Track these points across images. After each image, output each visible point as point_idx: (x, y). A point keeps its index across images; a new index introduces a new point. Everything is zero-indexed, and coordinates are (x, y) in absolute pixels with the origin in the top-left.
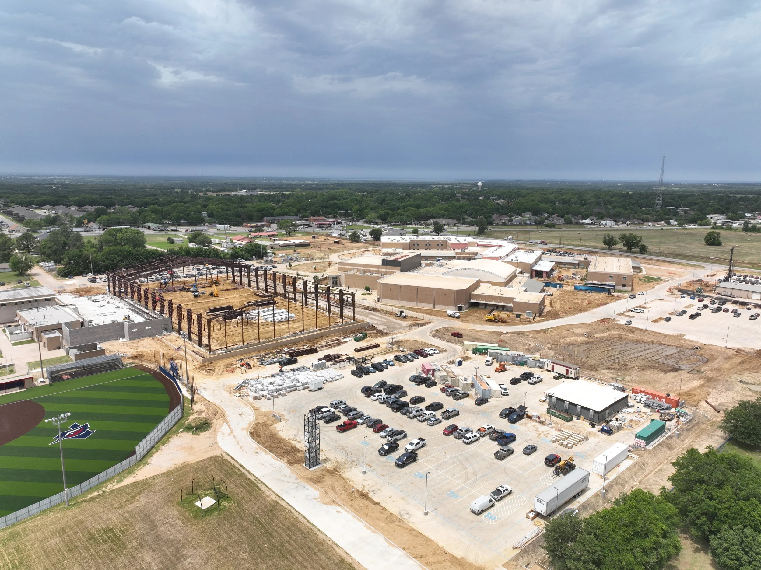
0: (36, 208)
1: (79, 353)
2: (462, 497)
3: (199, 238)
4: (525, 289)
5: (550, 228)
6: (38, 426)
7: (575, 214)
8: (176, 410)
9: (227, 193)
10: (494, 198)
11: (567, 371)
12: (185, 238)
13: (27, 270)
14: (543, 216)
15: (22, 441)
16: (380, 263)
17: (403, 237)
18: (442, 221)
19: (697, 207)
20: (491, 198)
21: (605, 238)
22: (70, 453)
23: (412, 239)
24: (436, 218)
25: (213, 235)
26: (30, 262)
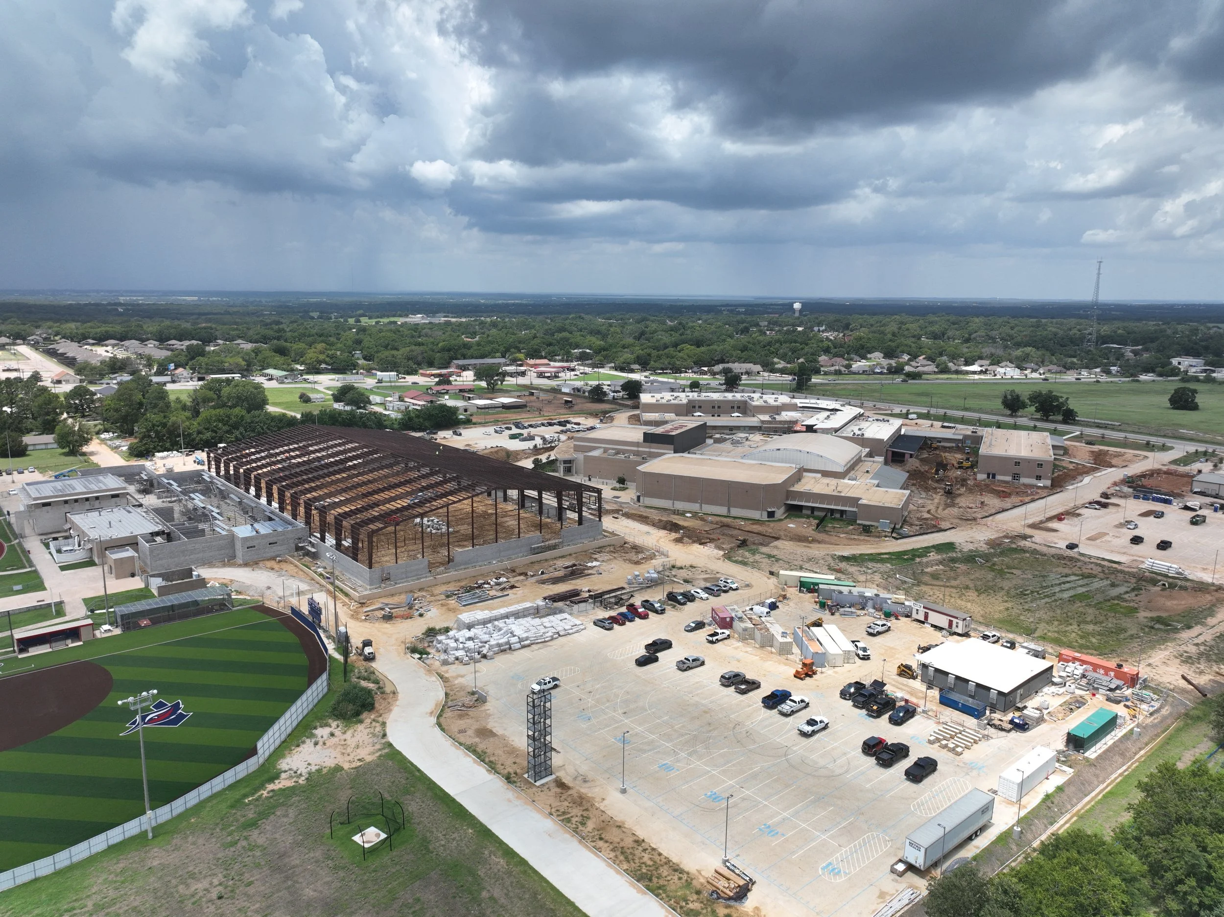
0: (93, 344)
1: (164, 583)
2: (783, 835)
3: (349, 396)
4: (876, 482)
5: (913, 379)
6: (101, 705)
7: (953, 357)
8: (319, 681)
9: (392, 319)
10: (821, 329)
11: (951, 623)
12: (328, 395)
13: (81, 446)
14: (901, 360)
15: (77, 729)
16: (640, 437)
17: (676, 394)
18: (737, 367)
19: (1154, 345)
20: (816, 329)
21: (1005, 397)
22: (156, 750)
23: (691, 397)
24: (728, 362)
25: (371, 390)
26: (87, 434)
